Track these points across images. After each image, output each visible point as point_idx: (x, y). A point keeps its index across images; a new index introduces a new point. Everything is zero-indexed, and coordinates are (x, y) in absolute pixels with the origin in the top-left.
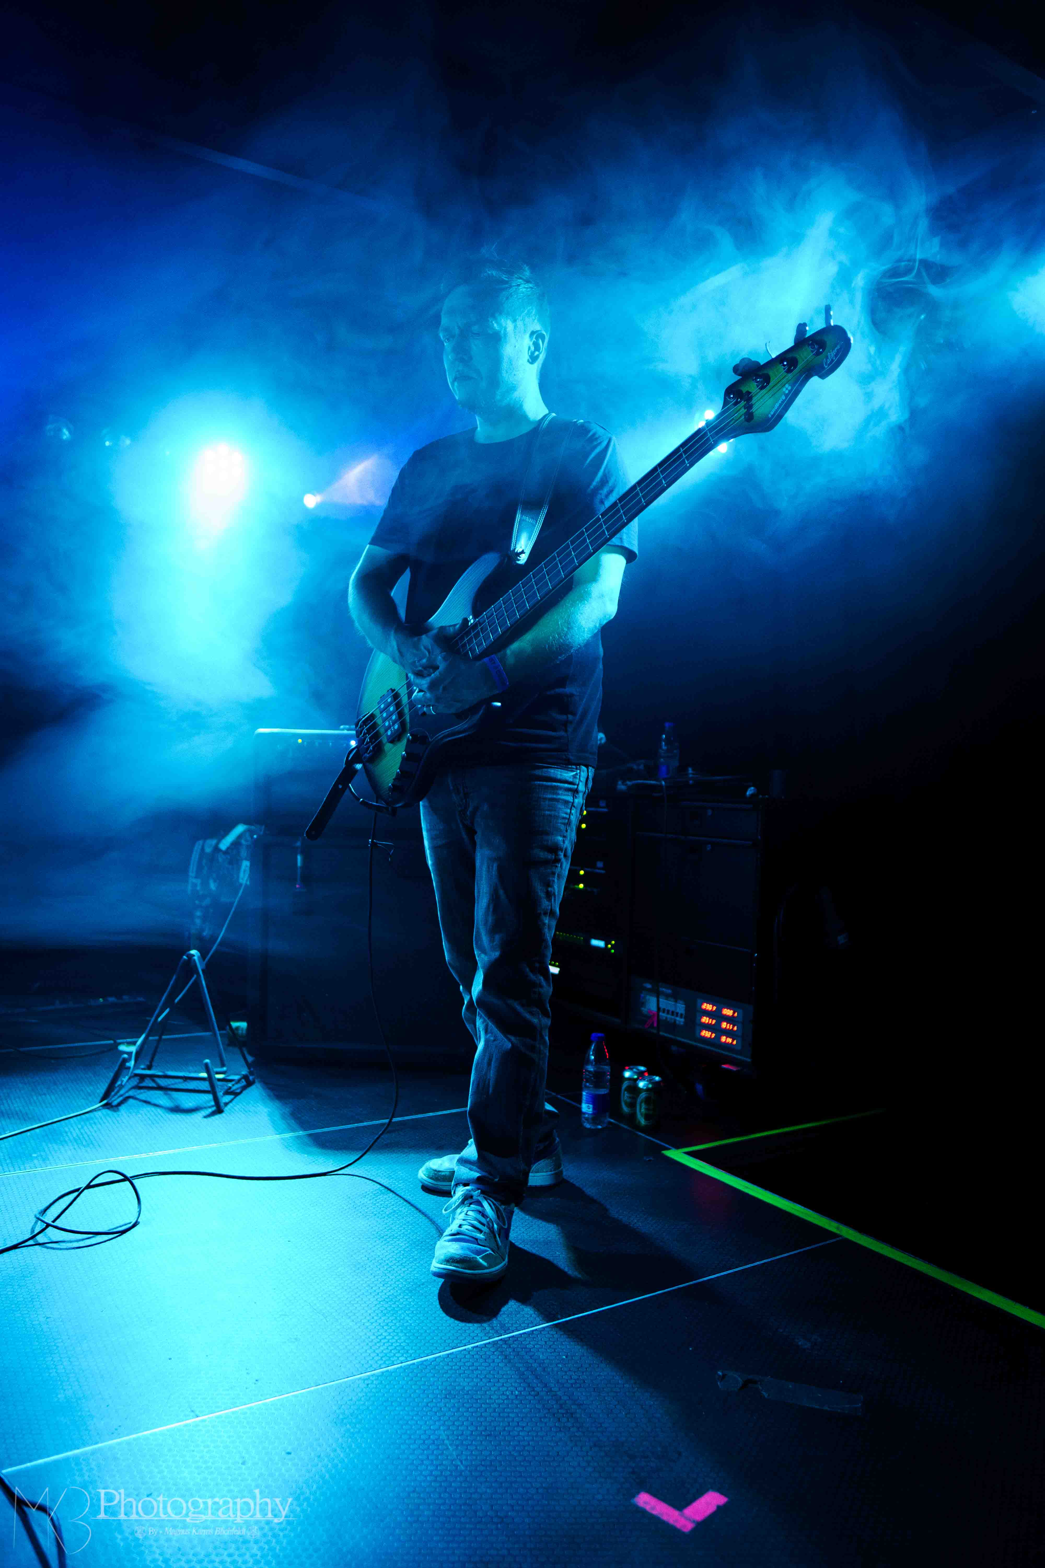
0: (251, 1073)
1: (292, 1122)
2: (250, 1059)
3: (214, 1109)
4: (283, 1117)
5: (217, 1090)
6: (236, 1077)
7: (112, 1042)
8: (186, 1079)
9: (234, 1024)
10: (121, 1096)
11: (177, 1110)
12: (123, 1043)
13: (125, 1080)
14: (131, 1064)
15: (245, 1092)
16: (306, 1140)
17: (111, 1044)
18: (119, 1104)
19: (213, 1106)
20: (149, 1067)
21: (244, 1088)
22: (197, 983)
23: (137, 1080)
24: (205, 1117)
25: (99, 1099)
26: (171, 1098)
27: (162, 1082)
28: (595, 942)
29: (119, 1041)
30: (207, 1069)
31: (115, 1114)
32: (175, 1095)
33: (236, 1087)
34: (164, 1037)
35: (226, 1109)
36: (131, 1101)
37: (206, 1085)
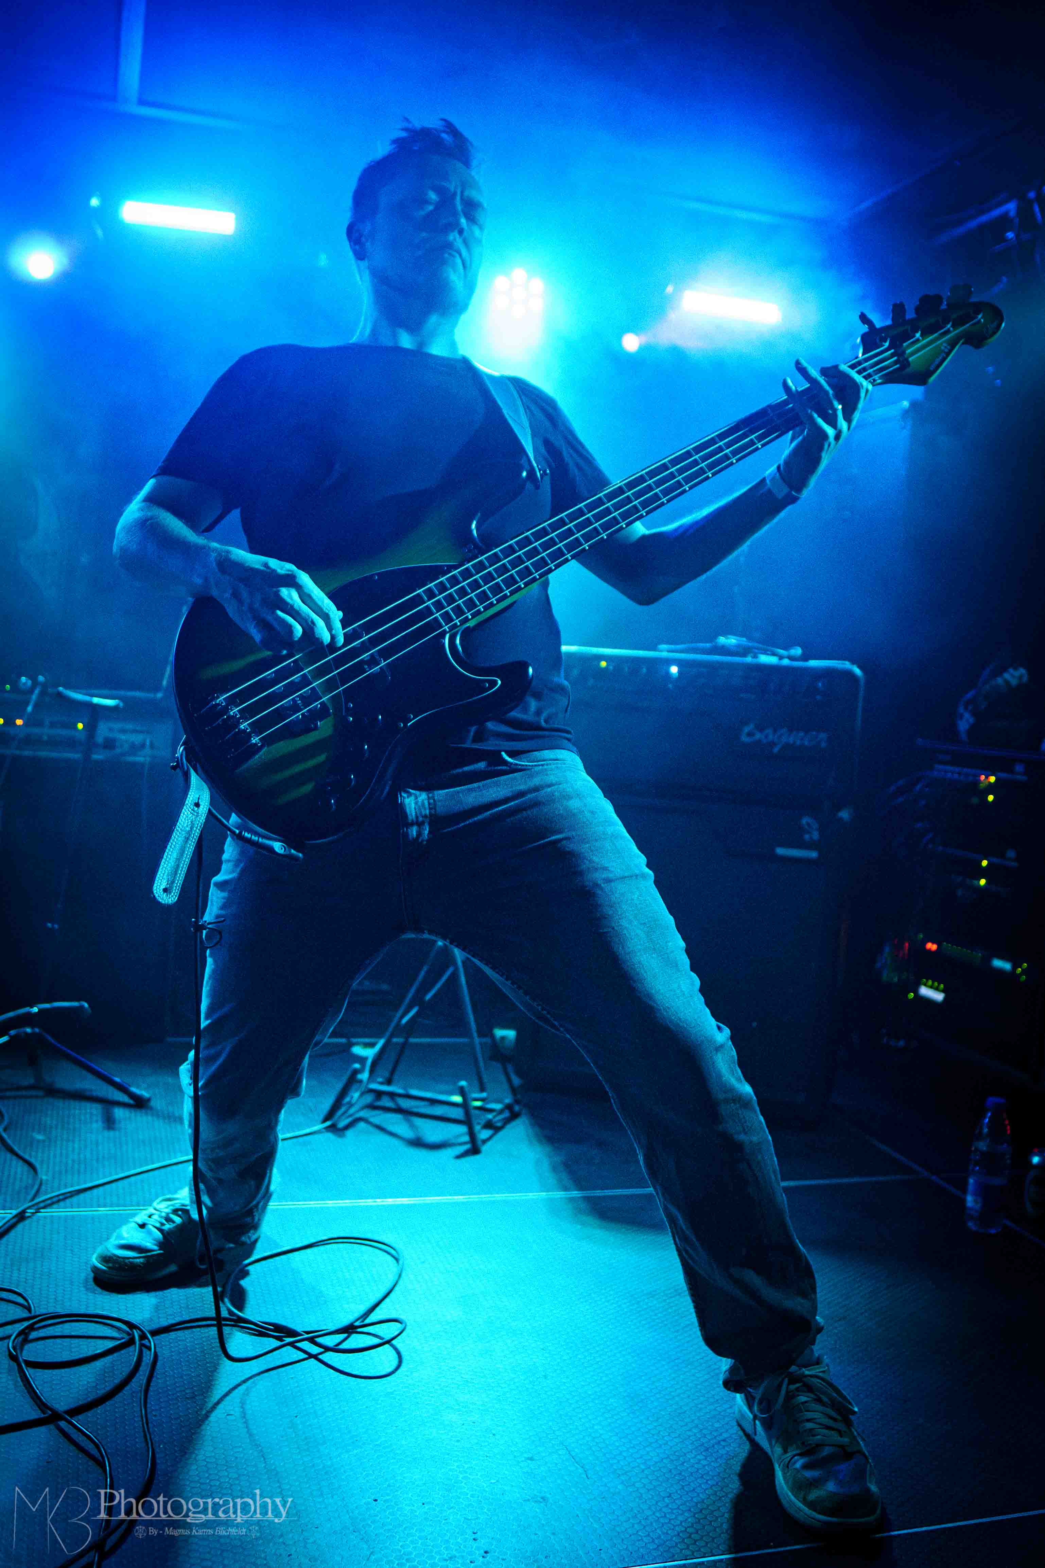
0: (517, 1102)
1: (564, 1176)
2: (516, 1081)
3: (468, 1146)
4: (554, 1169)
5: (474, 1122)
6: (498, 1106)
7: (343, 1040)
8: (433, 1102)
9: (499, 1033)
10: (351, 1116)
11: (418, 1143)
12: (357, 1044)
13: (356, 1095)
14: (364, 1076)
15: (508, 1126)
16: (583, 1205)
17: (341, 1044)
18: (347, 1127)
19: (465, 1143)
20: (389, 1082)
21: (507, 1121)
22: (454, 977)
23: (369, 1098)
24: (458, 1157)
25: (322, 1117)
26: (412, 1126)
27: (405, 1103)
28: (997, 963)
29: (354, 1040)
30: (462, 1092)
31: (340, 1140)
32: (418, 1121)
33: (498, 1120)
34: (412, 1040)
35: (484, 1148)
36: (362, 1125)
37: (458, 1113)
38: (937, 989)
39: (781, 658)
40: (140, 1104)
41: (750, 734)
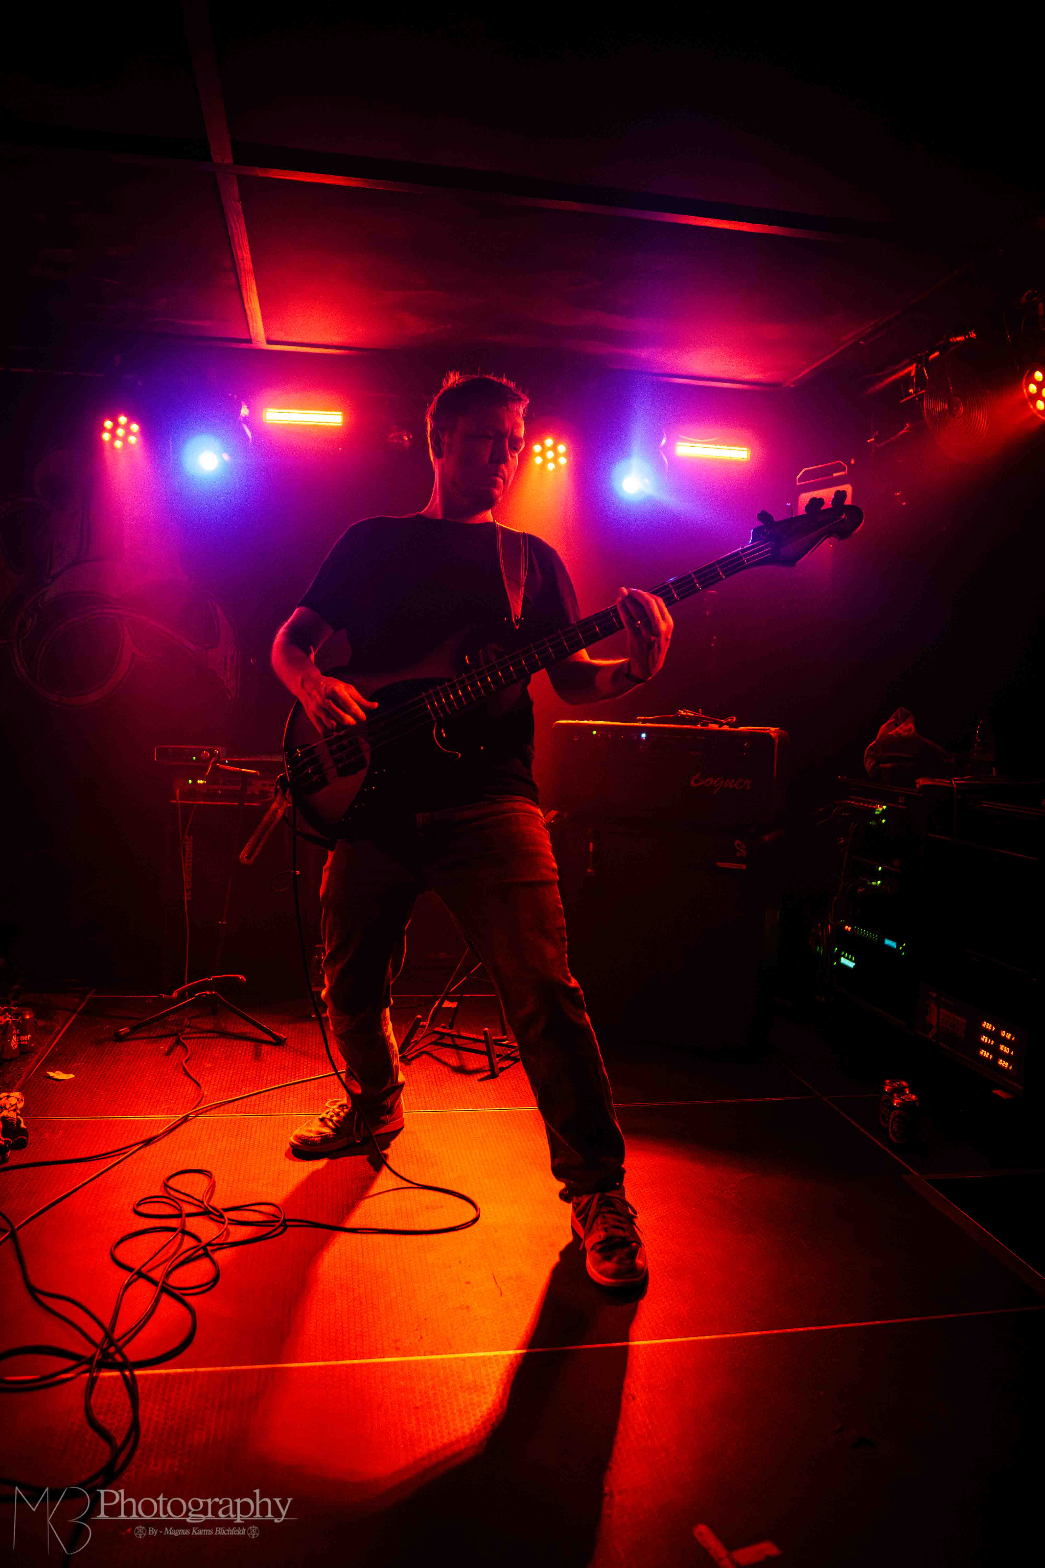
3: (489, 1073)
5: (493, 1053)
11: (461, 1070)
13: (419, 1037)
14: (426, 1023)
18: (414, 1058)
19: (489, 1070)
20: (447, 1027)
24: (482, 1081)
26: (460, 1058)
28: (887, 942)
30: (486, 1037)
35: (499, 1074)
36: (424, 1056)
37: (482, 1047)
38: (851, 960)
39: (721, 725)
40: (279, 1042)
41: (696, 781)
